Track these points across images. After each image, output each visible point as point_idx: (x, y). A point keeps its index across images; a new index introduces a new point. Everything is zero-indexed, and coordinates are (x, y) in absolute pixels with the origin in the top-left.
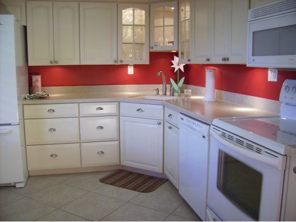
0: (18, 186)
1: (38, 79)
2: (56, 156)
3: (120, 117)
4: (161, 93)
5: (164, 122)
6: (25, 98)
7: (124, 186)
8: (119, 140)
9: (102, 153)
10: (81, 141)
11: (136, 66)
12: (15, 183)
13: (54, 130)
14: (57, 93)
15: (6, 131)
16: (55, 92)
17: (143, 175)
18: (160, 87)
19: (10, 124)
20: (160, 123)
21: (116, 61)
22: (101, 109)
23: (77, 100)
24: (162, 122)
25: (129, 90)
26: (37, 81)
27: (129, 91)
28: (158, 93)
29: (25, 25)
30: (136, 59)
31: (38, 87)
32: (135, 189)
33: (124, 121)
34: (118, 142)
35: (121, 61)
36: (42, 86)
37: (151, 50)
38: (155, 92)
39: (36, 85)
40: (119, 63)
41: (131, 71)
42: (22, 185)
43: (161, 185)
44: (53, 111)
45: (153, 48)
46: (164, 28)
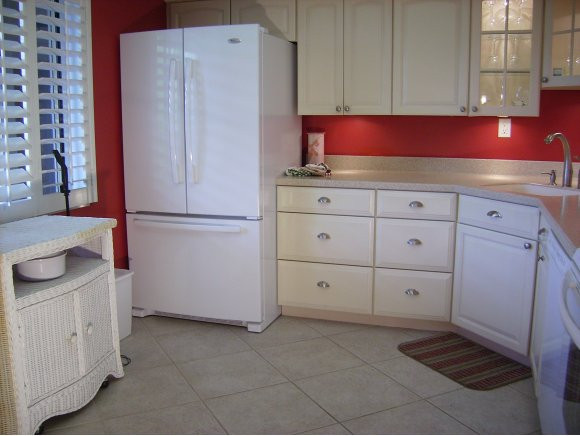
0: (251, 328)
1: (318, 141)
2: (328, 286)
3: (458, 225)
4: (559, 181)
5: (538, 243)
6: (285, 175)
7: (436, 367)
8: (453, 273)
9: (416, 293)
10: (377, 265)
11: (516, 121)
12: (248, 322)
13: (328, 237)
14: (354, 168)
15: (237, 229)
16: (349, 166)
17: (493, 352)
18: (558, 167)
19: (244, 218)
20: (530, 247)
21: (463, 110)
22: (420, 205)
23: (372, 184)
24: (534, 243)
25: (499, 172)
26: (316, 143)
27: (497, 173)
28: (554, 181)
29: (294, 40)
30: (513, 104)
31: (317, 154)
32: (455, 377)
33: (464, 234)
34: (450, 275)
35: (476, 109)
36: (326, 153)
37: (545, 86)
38: (548, 179)
39: (313, 150)
40: (472, 114)
41: (505, 130)
42: (258, 329)
43: (516, 381)
44: (328, 201)
45: (547, 81)
46: (573, 36)
